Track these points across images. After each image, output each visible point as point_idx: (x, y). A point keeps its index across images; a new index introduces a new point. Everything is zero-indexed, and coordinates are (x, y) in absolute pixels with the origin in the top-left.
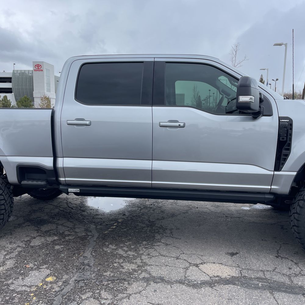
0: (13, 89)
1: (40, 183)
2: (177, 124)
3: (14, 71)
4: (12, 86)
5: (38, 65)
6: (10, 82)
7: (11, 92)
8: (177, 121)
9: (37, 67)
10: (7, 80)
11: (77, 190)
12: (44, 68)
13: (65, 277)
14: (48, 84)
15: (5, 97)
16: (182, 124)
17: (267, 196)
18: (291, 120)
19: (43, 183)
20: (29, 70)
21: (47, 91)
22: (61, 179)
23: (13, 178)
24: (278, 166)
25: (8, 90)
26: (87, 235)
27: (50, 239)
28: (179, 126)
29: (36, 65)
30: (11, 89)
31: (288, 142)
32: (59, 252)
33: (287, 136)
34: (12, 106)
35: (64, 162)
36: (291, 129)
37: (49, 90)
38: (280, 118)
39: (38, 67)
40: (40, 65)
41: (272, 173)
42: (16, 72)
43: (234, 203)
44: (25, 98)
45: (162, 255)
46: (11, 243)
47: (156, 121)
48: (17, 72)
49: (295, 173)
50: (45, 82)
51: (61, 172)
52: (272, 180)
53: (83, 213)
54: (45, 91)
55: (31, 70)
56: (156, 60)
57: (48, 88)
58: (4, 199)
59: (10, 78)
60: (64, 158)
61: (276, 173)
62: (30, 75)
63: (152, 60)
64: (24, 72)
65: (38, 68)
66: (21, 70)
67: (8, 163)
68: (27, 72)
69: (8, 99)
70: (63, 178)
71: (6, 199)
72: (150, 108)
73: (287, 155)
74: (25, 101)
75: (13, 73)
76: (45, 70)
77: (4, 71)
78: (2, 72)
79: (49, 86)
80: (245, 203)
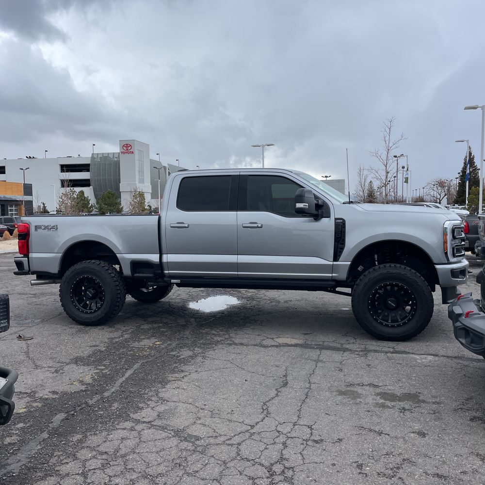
0: (92, 180)
1: (149, 275)
2: (256, 225)
3: (93, 154)
4: (91, 176)
5: (127, 144)
6: (88, 170)
7: (89, 185)
8: (256, 223)
9: (125, 148)
10: (84, 168)
11: (178, 281)
12: (136, 149)
13: (169, 342)
14: (141, 172)
15: (82, 192)
16: (260, 225)
17: (330, 283)
18: (344, 221)
19: (151, 275)
20: (114, 153)
21: (139, 183)
22: (166, 272)
23: (127, 271)
24: (336, 258)
25: (85, 183)
26: (187, 324)
27: (155, 326)
28: (258, 227)
29: (124, 146)
30: (88, 180)
31: (343, 238)
32: (164, 332)
33: (341, 233)
34: (90, 205)
35: (168, 258)
36: (344, 227)
37: (142, 181)
38: (336, 219)
39: (127, 148)
40: (130, 145)
41: (332, 263)
42: (95, 156)
43: (308, 291)
44: (109, 193)
45: (246, 334)
46: (124, 327)
47: (240, 223)
48: (98, 156)
49: (349, 263)
50: (137, 169)
51: (165, 266)
52: (332, 269)
53: (185, 312)
54: (137, 182)
55: (117, 153)
56: (241, 174)
57: (141, 177)
58: (120, 290)
59: (88, 165)
60: (168, 255)
61: (335, 263)
62: (116, 159)
63: (238, 174)
64: (107, 155)
65: (127, 150)
66: (103, 154)
67: (124, 259)
68: (111, 156)
69: (86, 196)
70: (167, 271)
71: (121, 289)
72: (236, 212)
73: (342, 249)
74: (109, 198)
75: (91, 157)
76: (136, 152)
77: (79, 155)
78: (76, 157)
79: (143, 175)
80: (316, 291)
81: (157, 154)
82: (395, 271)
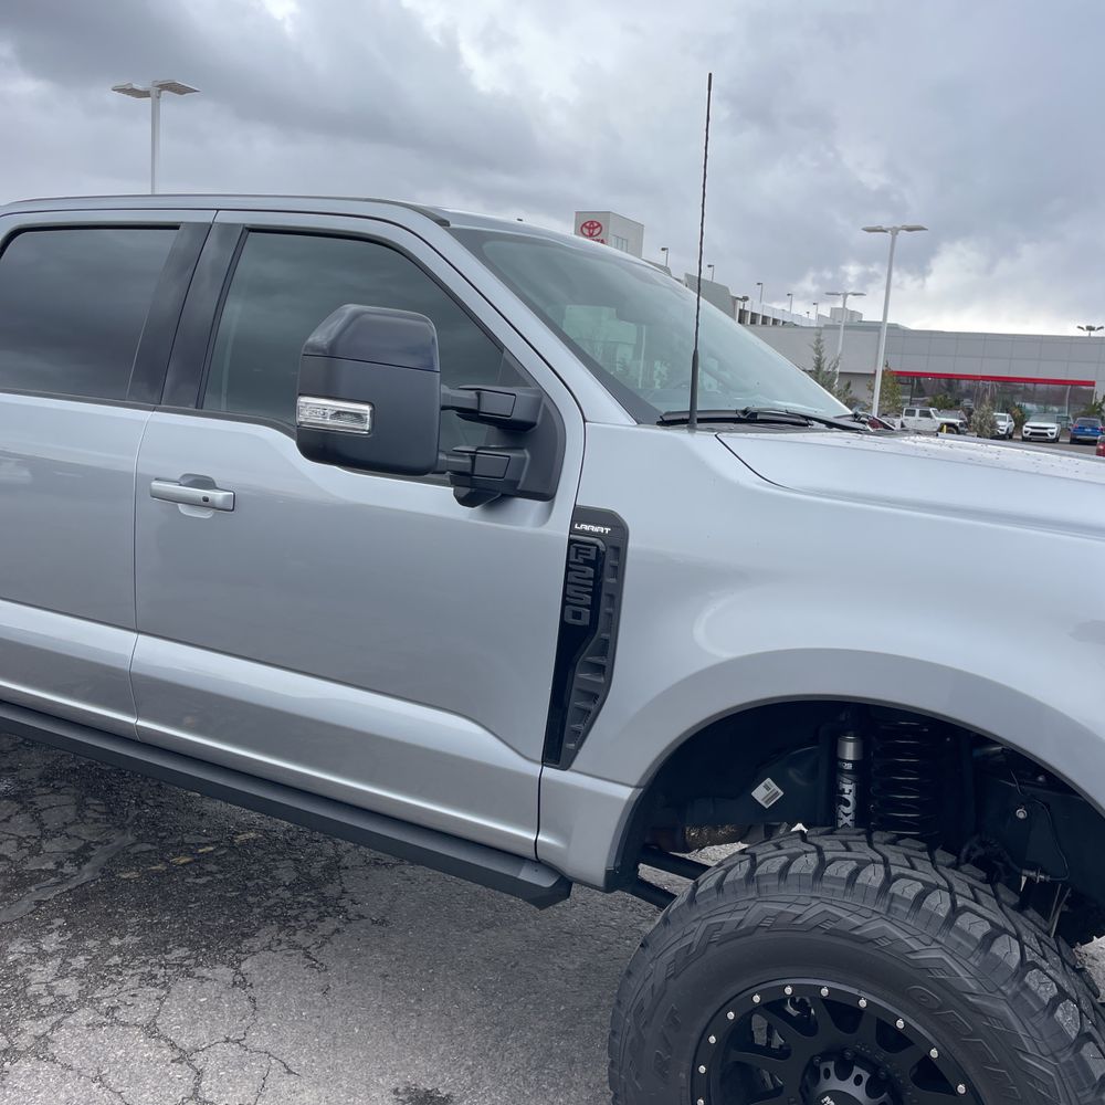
81: (663, 249)
82: (874, 926)
